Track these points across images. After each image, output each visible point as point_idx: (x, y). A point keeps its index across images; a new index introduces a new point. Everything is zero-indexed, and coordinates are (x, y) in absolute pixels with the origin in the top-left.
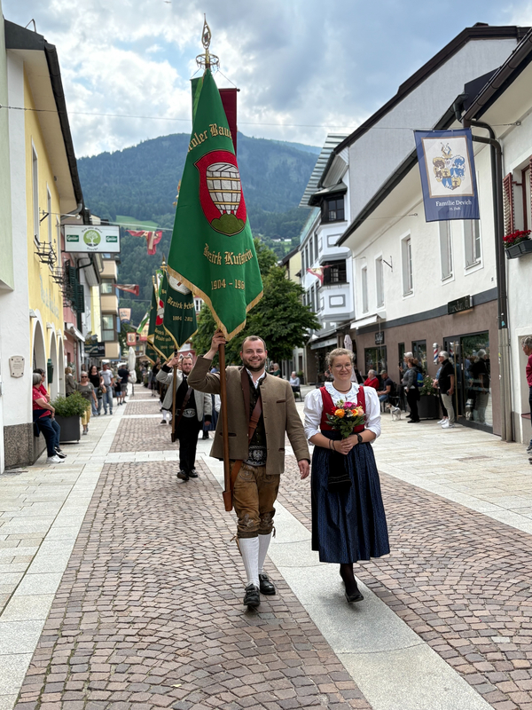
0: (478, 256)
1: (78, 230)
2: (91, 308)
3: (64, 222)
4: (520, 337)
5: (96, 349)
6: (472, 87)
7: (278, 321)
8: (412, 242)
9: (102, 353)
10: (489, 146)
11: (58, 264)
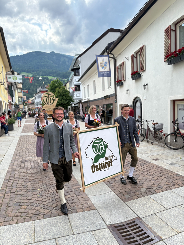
0: (111, 85)
1: (11, 76)
2: (15, 96)
3: (7, 74)
4: (120, 105)
5: (17, 106)
6: (109, 45)
7: (64, 100)
8: (96, 81)
9: (19, 107)
10: (113, 59)
11: (6, 85)
